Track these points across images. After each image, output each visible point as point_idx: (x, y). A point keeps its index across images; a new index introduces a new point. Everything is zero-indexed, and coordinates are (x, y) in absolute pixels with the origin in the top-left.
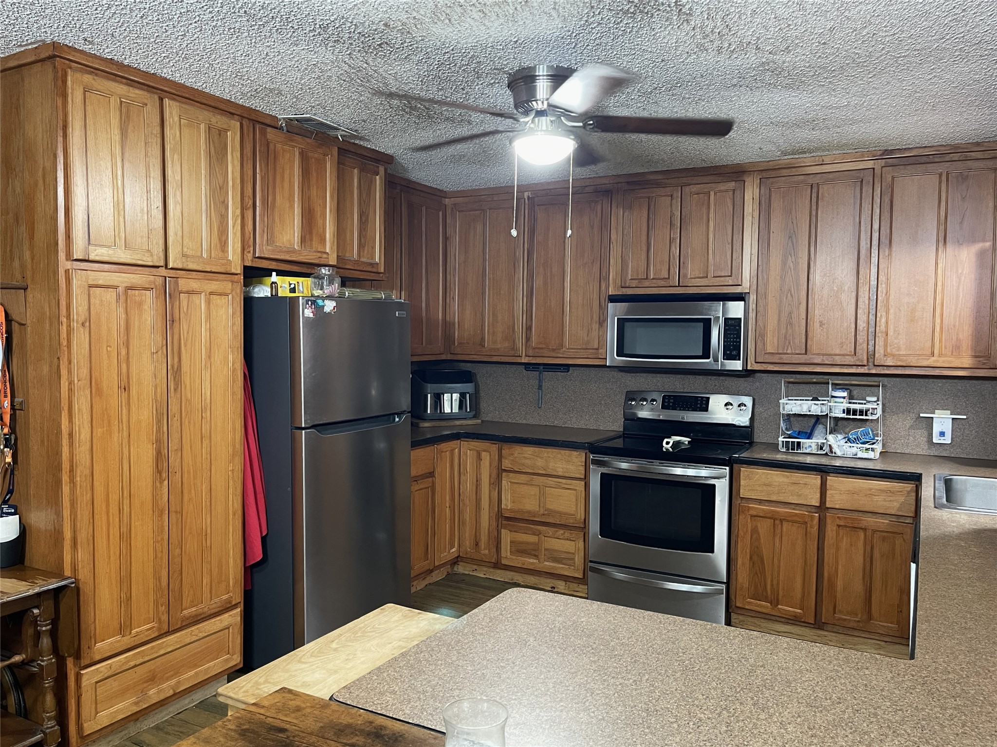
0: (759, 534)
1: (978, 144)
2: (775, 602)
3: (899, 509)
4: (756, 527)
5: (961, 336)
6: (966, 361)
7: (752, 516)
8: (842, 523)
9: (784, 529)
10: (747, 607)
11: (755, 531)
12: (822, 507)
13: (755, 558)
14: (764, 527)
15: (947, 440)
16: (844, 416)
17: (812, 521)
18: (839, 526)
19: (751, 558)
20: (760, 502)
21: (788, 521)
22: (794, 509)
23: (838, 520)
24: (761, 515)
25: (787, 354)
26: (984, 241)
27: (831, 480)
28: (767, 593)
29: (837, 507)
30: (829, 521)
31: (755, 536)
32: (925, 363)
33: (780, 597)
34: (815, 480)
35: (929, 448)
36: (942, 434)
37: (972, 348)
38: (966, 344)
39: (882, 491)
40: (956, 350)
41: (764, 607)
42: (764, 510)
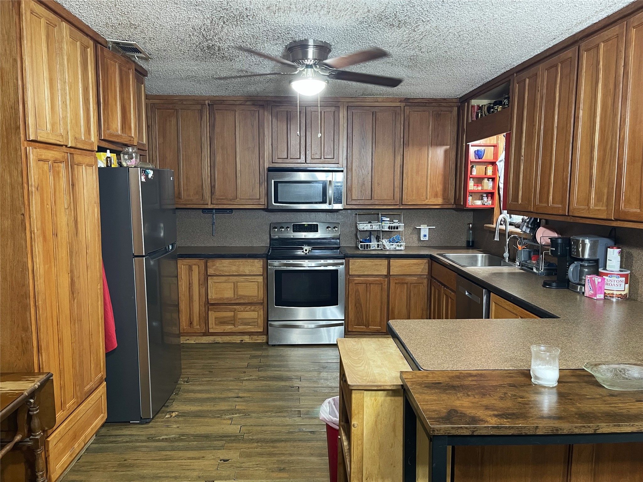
0: (359, 293)
1: (445, 99)
2: (367, 325)
3: (422, 272)
4: (358, 289)
5: (438, 189)
6: (440, 201)
7: (356, 283)
8: (397, 282)
9: (371, 288)
10: (354, 330)
11: (357, 291)
12: (388, 275)
13: (358, 305)
14: (361, 288)
15: (427, 238)
16: (388, 230)
17: (384, 282)
18: (396, 283)
19: (355, 305)
20: (359, 276)
21: (373, 284)
22: (375, 278)
23: (395, 280)
24: (360, 282)
25: (362, 200)
26: (447, 145)
27: (393, 261)
28: (363, 321)
29: (395, 274)
30: (391, 281)
31: (357, 294)
32: (424, 203)
33: (370, 322)
34: (385, 262)
35: (418, 243)
36: (425, 236)
37: (442, 195)
38: (440, 193)
39: (414, 264)
40: (436, 196)
41: (362, 328)
42: (361, 280)
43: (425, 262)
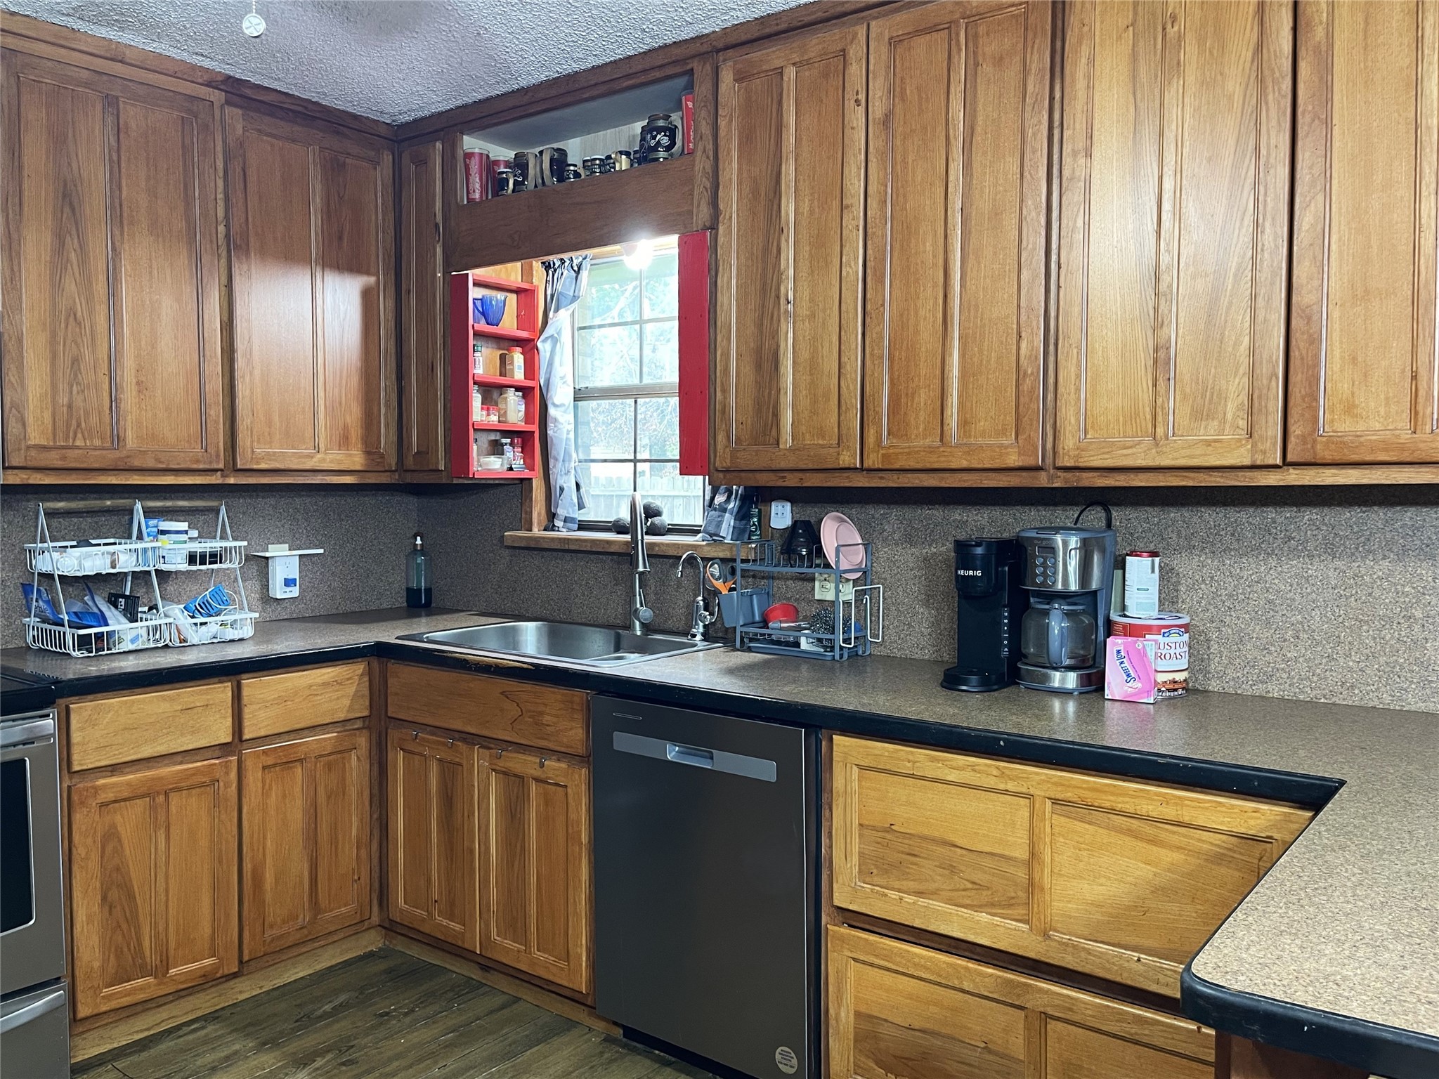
0: (120, 841)
2: (162, 967)
3: (351, 709)
4: (113, 826)
5: (348, 420)
6: (355, 459)
7: (103, 805)
8: (270, 761)
9: (173, 809)
10: (104, 1008)
11: (111, 836)
12: (236, 743)
13: (114, 894)
14: (129, 819)
16: (185, 567)
17: (227, 773)
18: (264, 768)
19: (104, 898)
20: (114, 769)
21: (181, 789)
22: (181, 763)
23: (263, 757)
24: (125, 795)
25: (78, 448)
26: (370, 273)
27: (253, 686)
28: (143, 958)
29: (263, 733)
30: (249, 764)
31: (109, 848)
32: (309, 465)
33: (171, 952)
34: (221, 692)
35: (264, 610)
36: (289, 583)
37: (362, 439)
38: (356, 433)
39: (325, 685)
40: (344, 441)
41: (141, 989)
42: (129, 784)
43: (360, 672)
